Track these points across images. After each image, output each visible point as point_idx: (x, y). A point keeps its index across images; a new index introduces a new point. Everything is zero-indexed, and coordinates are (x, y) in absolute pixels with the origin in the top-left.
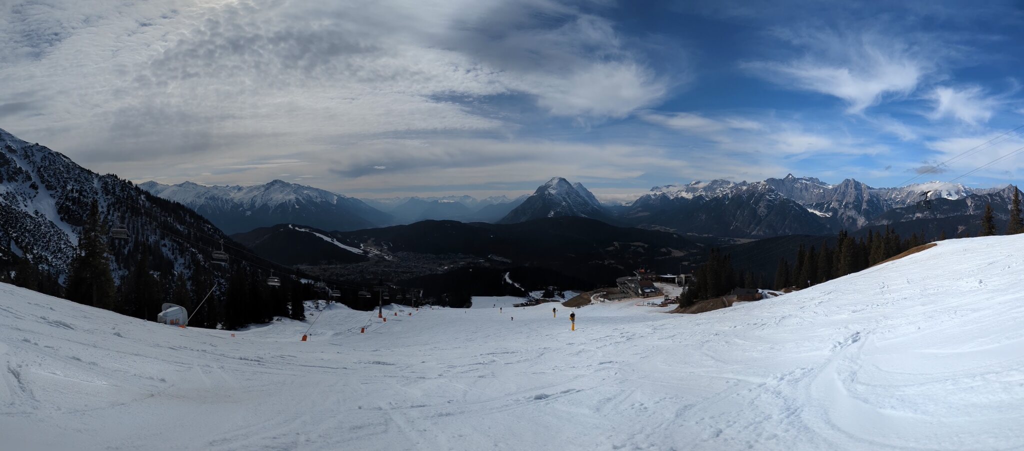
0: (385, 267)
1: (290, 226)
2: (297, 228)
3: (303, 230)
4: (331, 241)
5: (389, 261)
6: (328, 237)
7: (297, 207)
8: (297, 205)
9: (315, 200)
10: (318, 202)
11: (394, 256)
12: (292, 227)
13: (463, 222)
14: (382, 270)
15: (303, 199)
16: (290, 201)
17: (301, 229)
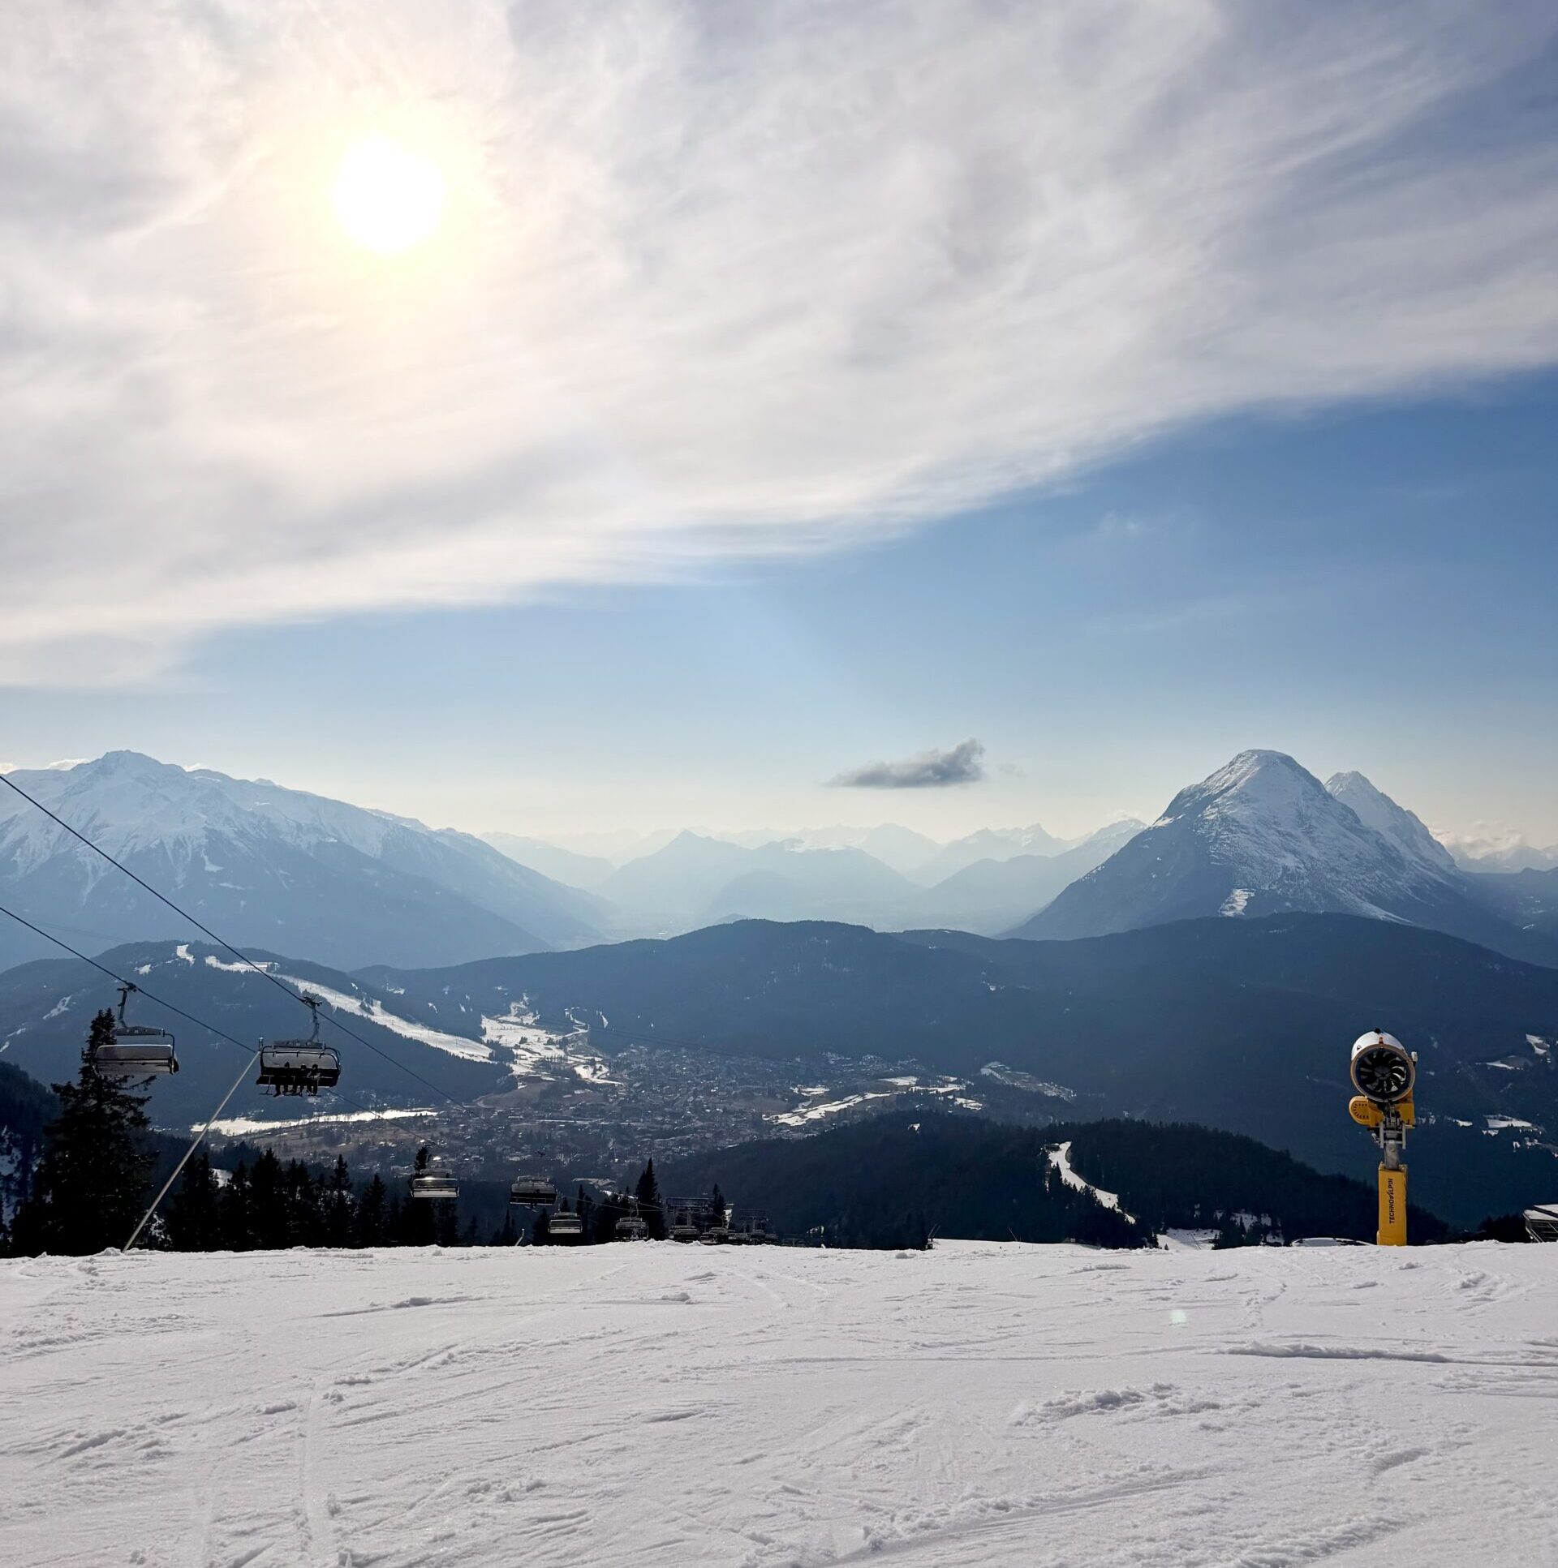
0: (580, 1113)
1: (181, 951)
2: (212, 961)
3: (240, 967)
4: (358, 1013)
5: (594, 1086)
6: (349, 993)
7: (211, 868)
8: (213, 861)
9: (288, 839)
10: (304, 846)
11: (615, 1067)
12: (191, 959)
13: (878, 929)
14: (568, 1126)
15: (241, 834)
16: (179, 843)
17: (231, 963)
